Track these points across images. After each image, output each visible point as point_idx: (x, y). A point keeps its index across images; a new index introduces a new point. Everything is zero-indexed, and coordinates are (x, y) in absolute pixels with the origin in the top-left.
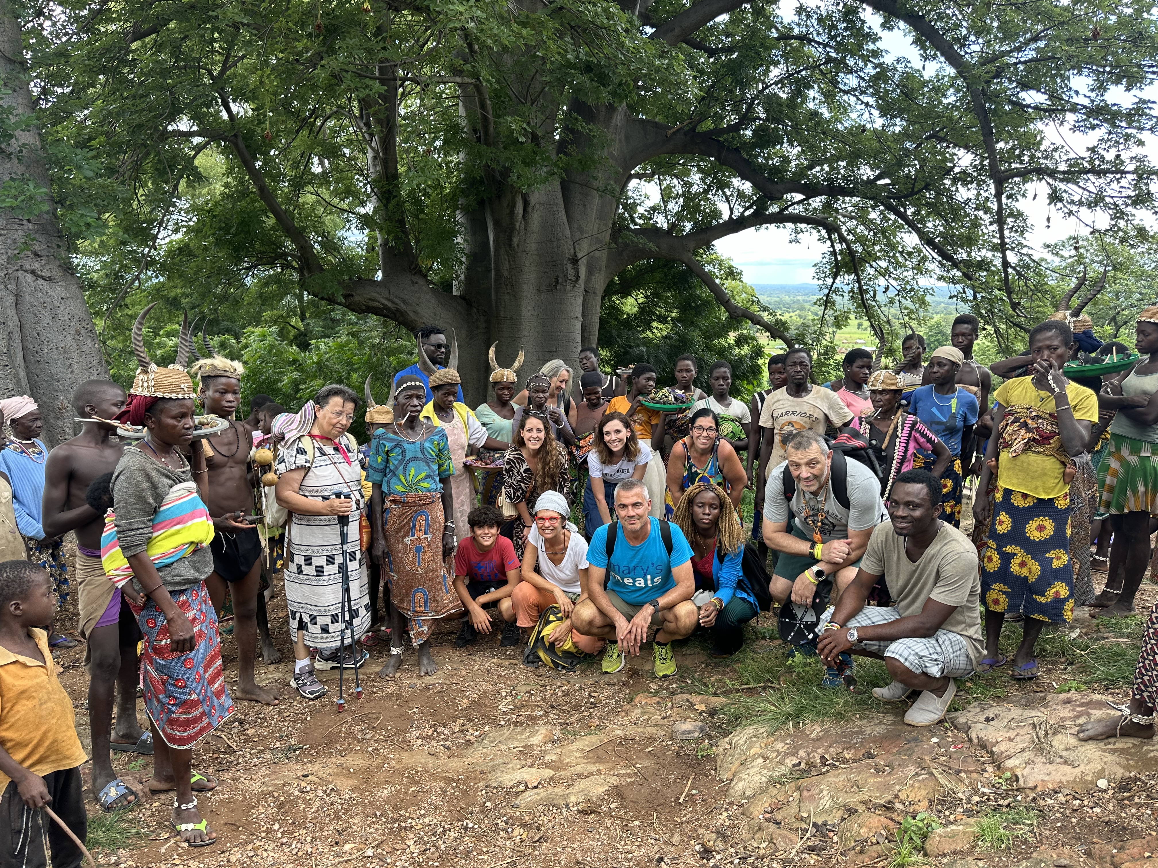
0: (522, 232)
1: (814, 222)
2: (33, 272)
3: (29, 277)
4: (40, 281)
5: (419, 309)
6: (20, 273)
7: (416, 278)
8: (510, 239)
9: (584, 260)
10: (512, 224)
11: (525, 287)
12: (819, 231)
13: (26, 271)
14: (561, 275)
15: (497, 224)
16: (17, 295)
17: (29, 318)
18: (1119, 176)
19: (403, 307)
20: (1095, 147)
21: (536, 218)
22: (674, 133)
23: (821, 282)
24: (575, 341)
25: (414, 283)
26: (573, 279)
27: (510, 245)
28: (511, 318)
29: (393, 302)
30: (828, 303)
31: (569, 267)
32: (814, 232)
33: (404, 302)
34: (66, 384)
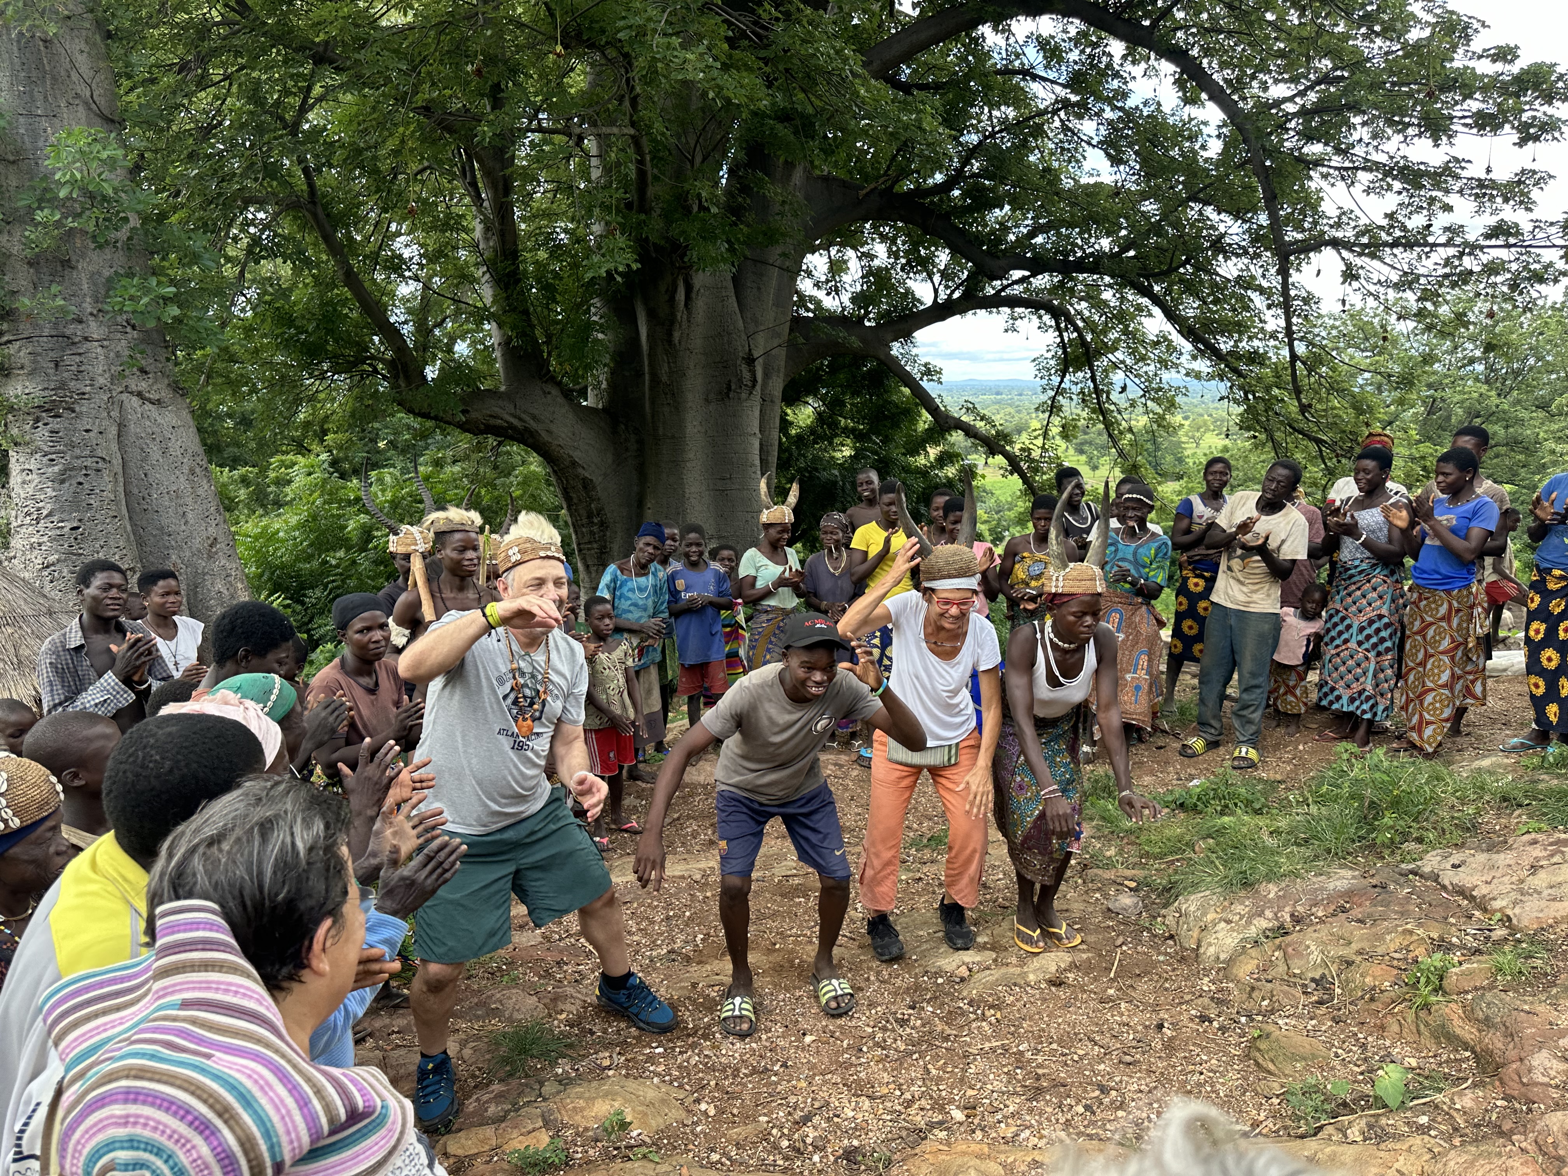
0: (685, 324)
1: (1035, 304)
2: (140, 394)
3: (135, 401)
4: (148, 406)
5: (553, 427)
6: (124, 396)
7: (549, 387)
8: (670, 334)
9: (761, 360)
10: (673, 314)
11: (690, 396)
12: (1040, 317)
13: (131, 393)
14: (734, 380)
15: (652, 315)
16: (119, 425)
17: (134, 454)
18: (1427, 249)
19: (533, 425)
20: (1393, 213)
21: (700, 305)
22: (867, 194)
23: (1045, 382)
24: (751, 466)
25: (546, 393)
26: (749, 384)
27: (670, 342)
28: (673, 437)
29: (520, 419)
30: (1054, 408)
31: (744, 368)
32: (1034, 318)
33: (534, 418)
34: (179, 538)
